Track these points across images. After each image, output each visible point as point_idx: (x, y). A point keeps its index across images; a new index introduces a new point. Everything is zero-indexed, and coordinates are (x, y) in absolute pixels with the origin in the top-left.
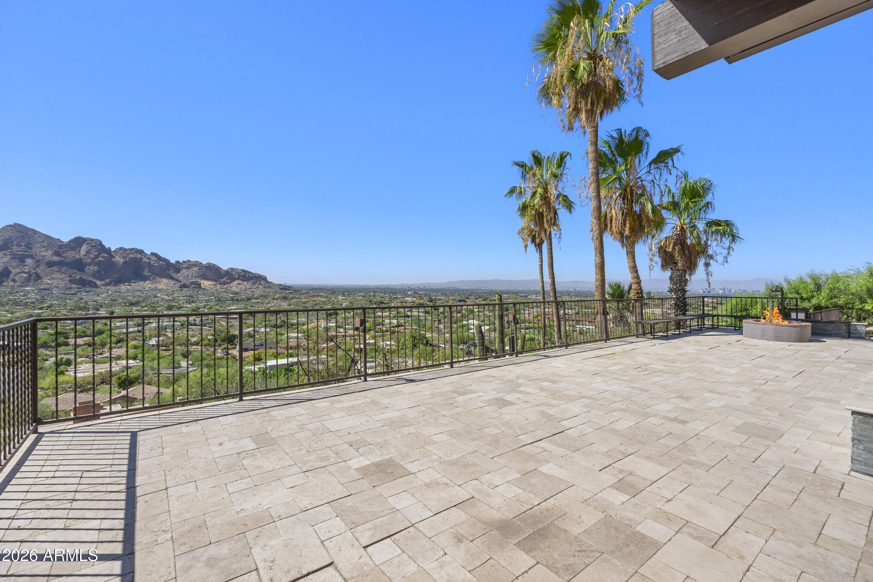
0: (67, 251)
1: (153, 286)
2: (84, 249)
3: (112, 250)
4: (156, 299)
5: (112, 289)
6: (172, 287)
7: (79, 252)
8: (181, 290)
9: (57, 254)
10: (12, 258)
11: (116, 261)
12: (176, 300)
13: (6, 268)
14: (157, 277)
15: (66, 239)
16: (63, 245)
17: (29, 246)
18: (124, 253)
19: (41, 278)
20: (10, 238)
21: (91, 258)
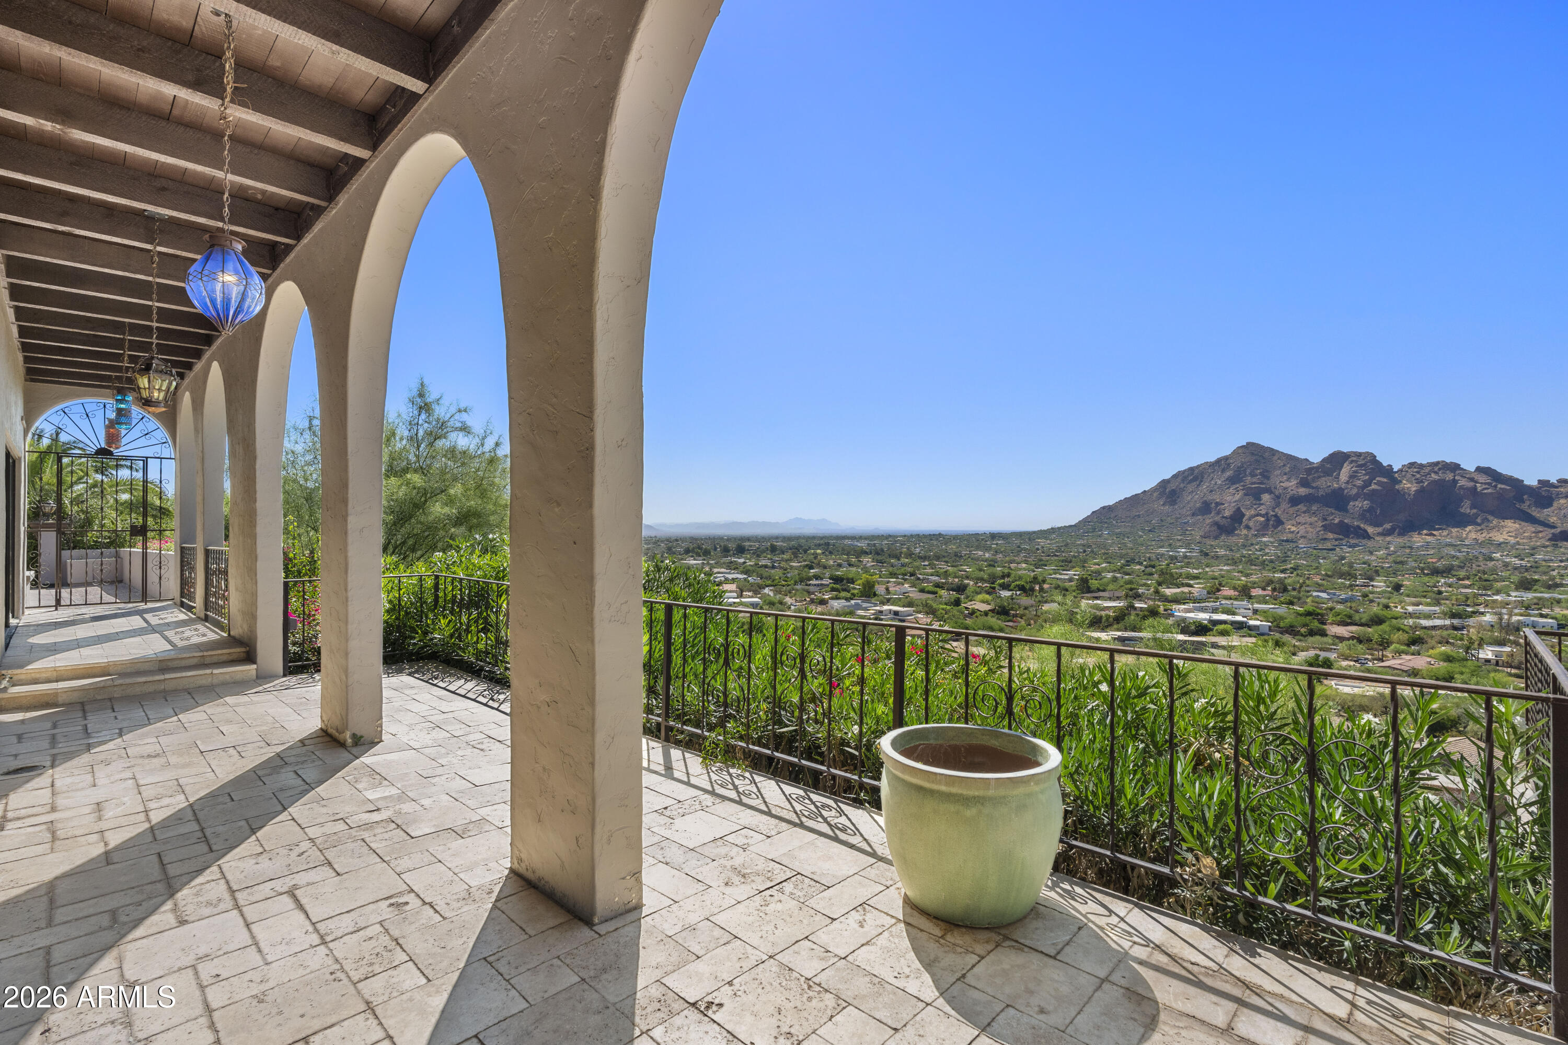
0: (1319, 477)
1: (1481, 537)
2: (1345, 472)
3: (1395, 470)
4: (1491, 564)
5: (1395, 542)
6: (1530, 538)
7: (1337, 477)
8: (1556, 546)
9: (1304, 483)
10: (1245, 495)
11: (1403, 489)
12: (1540, 569)
13: (1239, 508)
14: (1490, 518)
15: (1316, 458)
16: (1313, 468)
17: (1266, 475)
18: (1418, 472)
19: (1283, 523)
20: (1243, 464)
21: (1358, 487)
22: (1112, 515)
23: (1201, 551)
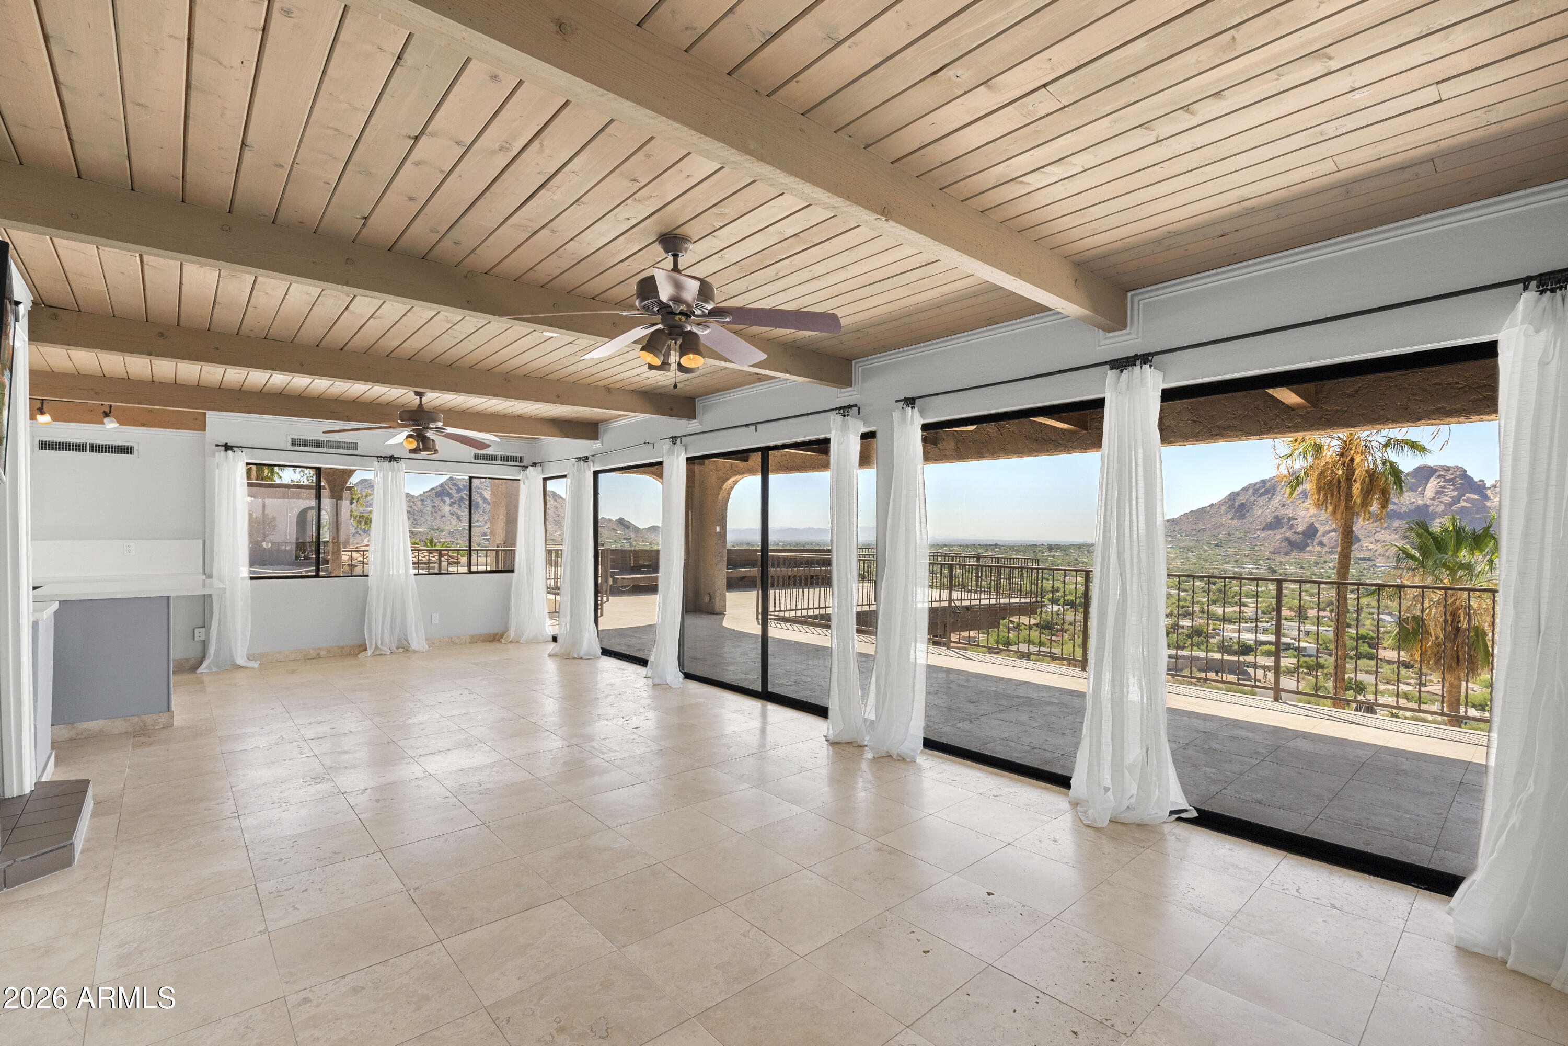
2: (1431, 488)
13: (1313, 524)
19: (1360, 540)
22: (1177, 529)
23: (1269, 568)
